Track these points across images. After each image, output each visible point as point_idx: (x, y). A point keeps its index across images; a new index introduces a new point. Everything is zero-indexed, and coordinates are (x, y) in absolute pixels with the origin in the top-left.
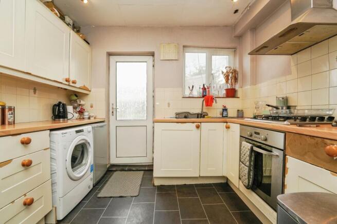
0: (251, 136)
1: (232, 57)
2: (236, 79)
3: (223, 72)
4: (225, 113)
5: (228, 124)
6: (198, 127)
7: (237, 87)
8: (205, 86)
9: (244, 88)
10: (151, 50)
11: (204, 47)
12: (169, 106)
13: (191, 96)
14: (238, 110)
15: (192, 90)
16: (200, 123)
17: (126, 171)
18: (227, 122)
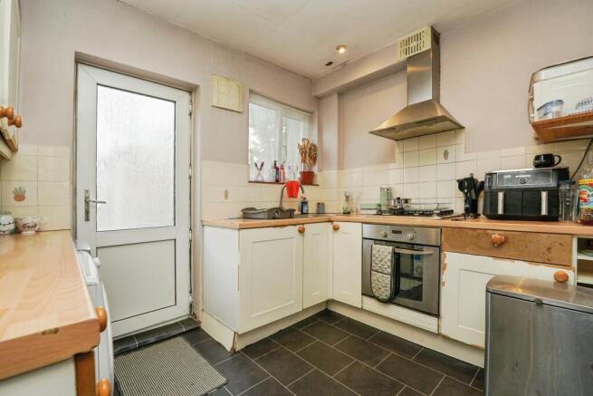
0: (386, 236)
1: (307, 125)
2: (314, 159)
3: (299, 145)
4: (305, 209)
5: (335, 223)
6: (302, 231)
7: (315, 169)
8: (278, 165)
9: (325, 172)
10: (192, 80)
11: (278, 102)
12: (226, 196)
13: (260, 179)
14: (319, 204)
15: (261, 169)
16: (303, 224)
17: (136, 349)
18: (332, 222)
